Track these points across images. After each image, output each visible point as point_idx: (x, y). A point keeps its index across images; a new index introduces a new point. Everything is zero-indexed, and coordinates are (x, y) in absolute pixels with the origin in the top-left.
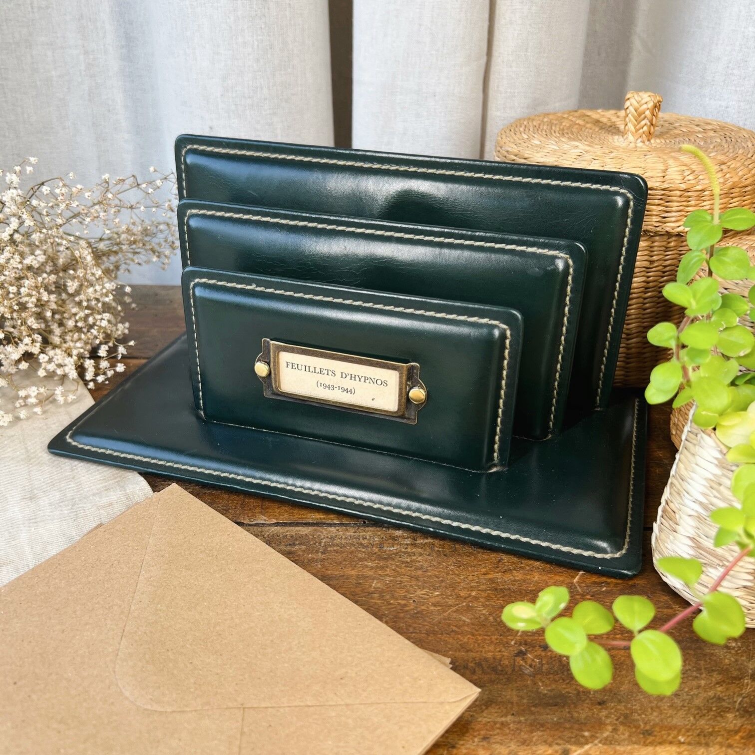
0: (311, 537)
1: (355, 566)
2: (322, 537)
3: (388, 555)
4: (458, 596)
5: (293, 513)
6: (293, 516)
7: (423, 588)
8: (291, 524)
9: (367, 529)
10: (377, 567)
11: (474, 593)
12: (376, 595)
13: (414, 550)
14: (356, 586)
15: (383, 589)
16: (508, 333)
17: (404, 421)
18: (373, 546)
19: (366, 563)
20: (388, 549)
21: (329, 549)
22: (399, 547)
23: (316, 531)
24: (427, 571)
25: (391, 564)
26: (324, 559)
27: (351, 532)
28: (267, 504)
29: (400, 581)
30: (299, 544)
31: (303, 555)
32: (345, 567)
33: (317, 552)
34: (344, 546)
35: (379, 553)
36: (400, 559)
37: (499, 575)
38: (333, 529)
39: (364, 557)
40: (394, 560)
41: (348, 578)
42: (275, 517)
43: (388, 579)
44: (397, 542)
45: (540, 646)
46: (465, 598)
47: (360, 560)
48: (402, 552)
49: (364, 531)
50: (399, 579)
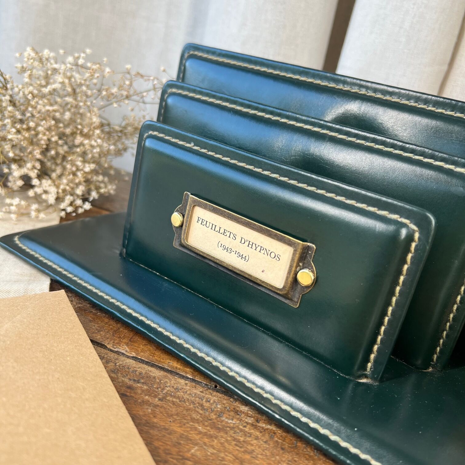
0: (158, 380)
1: (184, 425)
2: (168, 385)
3: (224, 426)
5: (154, 354)
6: (153, 356)
8: (147, 363)
9: (215, 393)
10: (205, 434)
13: (252, 431)
14: (174, 446)
15: (200, 459)
16: (417, 236)
17: (287, 301)
18: (212, 411)
19: (196, 425)
20: (226, 420)
21: (168, 398)
22: (238, 422)
23: (166, 377)
25: (222, 437)
26: (158, 406)
27: (198, 391)
28: (137, 338)
29: (223, 458)
30: (143, 383)
31: (141, 394)
32: (174, 421)
33: (155, 396)
34: (184, 401)
35: (215, 421)
36: (233, 435)
38: (182, 381)
39: (198, 420)
40: (227, 433)
41: (170, 434)
42: (136, 351)
43: (211, 450)
44: (238, 417)
47: (193, 420)
48: (239, 429)
49: (211, 394)
50: (222, 455)
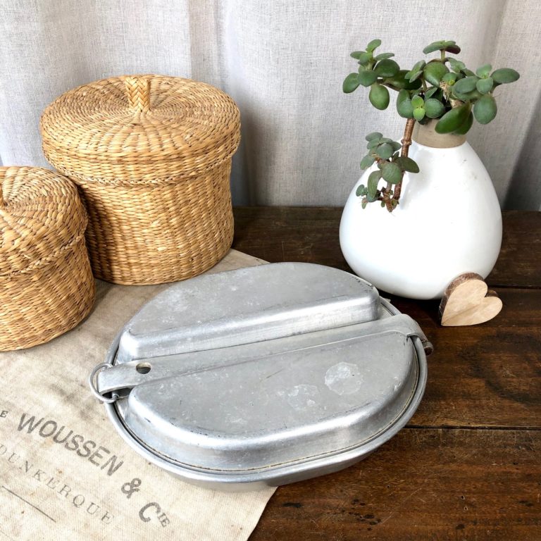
4: (416, 483)
7: (392, 477)
11: (426, 481)
12: (363, 482)
24: (394, 463)
37: (440, 466)
45: (472, 521)
46: (421, 484)
